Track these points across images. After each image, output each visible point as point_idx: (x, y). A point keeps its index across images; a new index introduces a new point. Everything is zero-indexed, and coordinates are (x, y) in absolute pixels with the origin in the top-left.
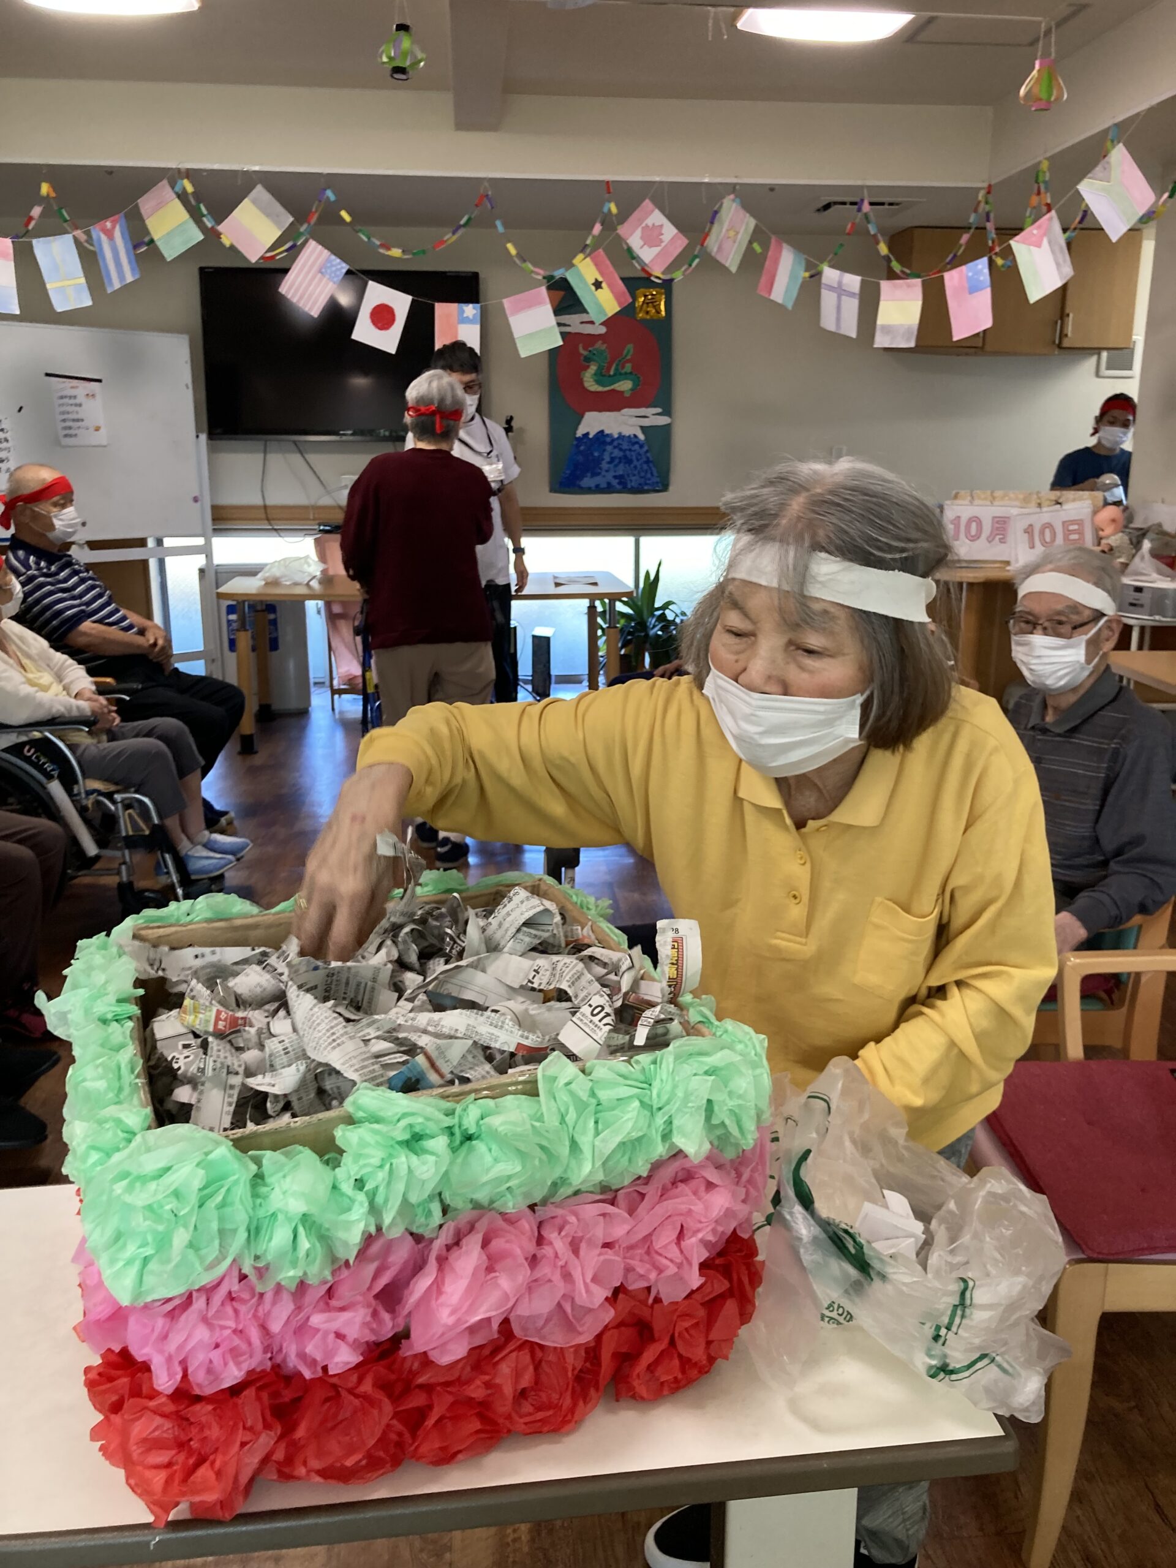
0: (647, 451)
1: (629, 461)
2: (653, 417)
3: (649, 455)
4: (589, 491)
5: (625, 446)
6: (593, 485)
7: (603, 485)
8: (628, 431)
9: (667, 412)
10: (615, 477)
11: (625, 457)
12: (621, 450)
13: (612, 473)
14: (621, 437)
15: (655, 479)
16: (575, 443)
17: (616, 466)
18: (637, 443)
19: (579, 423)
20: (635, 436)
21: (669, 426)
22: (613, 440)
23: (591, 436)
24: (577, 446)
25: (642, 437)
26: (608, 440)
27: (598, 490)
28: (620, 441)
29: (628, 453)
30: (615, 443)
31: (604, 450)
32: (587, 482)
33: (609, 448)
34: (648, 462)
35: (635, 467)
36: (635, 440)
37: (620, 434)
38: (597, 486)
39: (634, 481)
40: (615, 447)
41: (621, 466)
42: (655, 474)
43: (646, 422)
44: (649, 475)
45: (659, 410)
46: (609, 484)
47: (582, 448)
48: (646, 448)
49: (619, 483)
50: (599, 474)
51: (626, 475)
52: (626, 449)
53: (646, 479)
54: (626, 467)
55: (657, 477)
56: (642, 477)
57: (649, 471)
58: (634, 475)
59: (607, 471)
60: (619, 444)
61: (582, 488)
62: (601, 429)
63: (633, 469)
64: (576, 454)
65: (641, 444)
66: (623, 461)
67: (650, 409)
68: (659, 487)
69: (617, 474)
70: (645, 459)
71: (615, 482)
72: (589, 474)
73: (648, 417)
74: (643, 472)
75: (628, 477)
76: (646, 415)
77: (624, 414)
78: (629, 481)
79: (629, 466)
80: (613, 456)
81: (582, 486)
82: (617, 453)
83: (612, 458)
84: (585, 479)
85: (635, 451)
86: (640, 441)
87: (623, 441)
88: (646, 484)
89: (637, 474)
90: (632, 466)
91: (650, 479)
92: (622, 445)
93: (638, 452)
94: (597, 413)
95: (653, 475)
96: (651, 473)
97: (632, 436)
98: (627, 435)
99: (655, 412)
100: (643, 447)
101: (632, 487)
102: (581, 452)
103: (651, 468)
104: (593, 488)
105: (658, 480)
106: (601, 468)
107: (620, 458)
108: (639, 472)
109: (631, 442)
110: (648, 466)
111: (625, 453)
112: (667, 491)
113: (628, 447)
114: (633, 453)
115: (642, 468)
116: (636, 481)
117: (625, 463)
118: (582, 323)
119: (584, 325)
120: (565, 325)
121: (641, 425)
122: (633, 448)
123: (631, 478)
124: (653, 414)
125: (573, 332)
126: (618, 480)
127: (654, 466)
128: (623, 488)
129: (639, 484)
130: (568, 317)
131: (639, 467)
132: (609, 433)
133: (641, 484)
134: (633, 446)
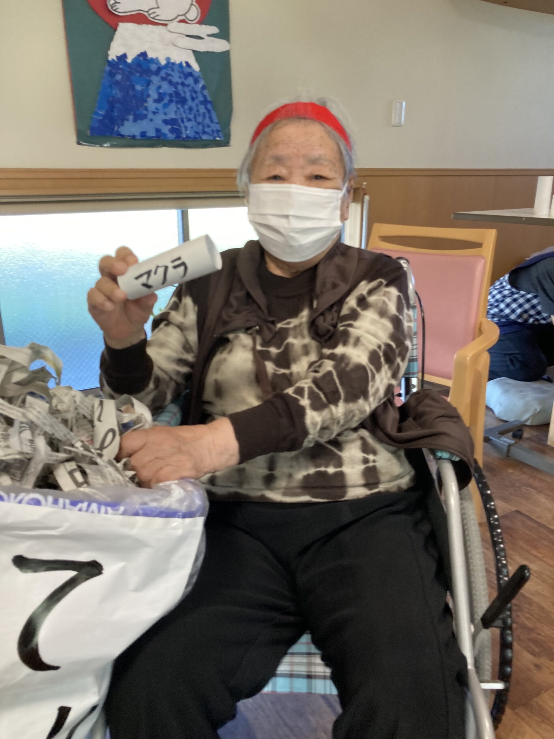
0: (203, 88)
1: (183, 101)
2: (209, 40)
3: (206, 92)
4: (132, 142)
5: (176, 78)
6: (137, 133)
7: (151, 133)
8: (177, 58)
9: (224, 33)
10: (166, 122)
11: (177, 94)
12: (171, 83)
13: (162, 117)
14: (170, 64)
15: (215, 127)
16: (108, 68)
17: (165, 106)
18: (190, 74)
19: (111, 39)
20: (187, 63)
21: (227, 53)
22: (160, 69)
23: (129, 60)
24: (112, 75)
25: (196, 67)
26: (154, 67)
27: (145, 140)
28: (169, 72)
29: (180, 87)
30: (163, 73)
31: (149, 83)
32: (129, 129)
33: (155, 80)
34: (205, 102)
35: (191, 109)
36: (188, 70)
37: (168, 59)
38: (143, 134)
39: (189, 130)
40: (163, 79)
41: (173, 107)
42: (215, 119)
43: (201, 46)
44: (207, 121)
45: (214, 30)
46: (158, 130)
47: (119, 77)
48: (202, 83)
49: (172, 131)
50: (145, 116)
51: (180, 121)
52: (178, 83)
53: (204, 126)
54: (178, 108)
55: (217, 123)
56: (199, 123)
57: (207, 115)
58: (189, 120)
59: (154, 113)
60: (168, 75)
61: (122, 136)
62: (143, 51)
63: (187, 111)
64: (110, 86)
65: (196, 75)
66: (174, 99)
67: (203, 26)
68: (218, 139)
69: (168, 117)
70: (201, 99)
71: (166, 129)
72: (131, 117)
73: (202, 38)
74: (199, 115)
75: (183, 121)
76: (200, 35)
77: (172, 30)
78: (183, 129)
79: (183, 106)
80: (161, 91)
81: (123, 133)
82: (166, 88)
83: (160, 94)
84: (126, 123)
85: (188, 86)
86: (194, 73)
87: (173, 70)
88: (204, 132)
89: (193, 119)
90: (186, 107)
91: (209, 126)
92: (171, 75)
93: (193, 88)
94: (135, 25)
95: (212, 121)
96: (211, 118)
97: (184, 65)
98: (178, 62)
99: (210, 33)
100: (198, 81)
101: (188, 137)
102: (117, 83)
103: (209, 111)
104: (138, 137)
105: (218, 127)
106: (146, 109)
107: (170, 95)
108: (195, 114)
109: (182, 72)
110: (206, 108)
111: (176, 88)
112: (228, 144)
113: (180, 81)
114: (186, 89)
115: (198, 111)
116: (192, 128)
117: (177, 102)
121: (194, 48)
122: (186, 83)
123: (186, 124)
124: (208, 36)
126: (169, 127)
127: (213, 108)
128: (176, 137)
129: (196, 132)
131: (195, 109)
132: (154, 57)
133: (198, 133)
134: (185, 79)
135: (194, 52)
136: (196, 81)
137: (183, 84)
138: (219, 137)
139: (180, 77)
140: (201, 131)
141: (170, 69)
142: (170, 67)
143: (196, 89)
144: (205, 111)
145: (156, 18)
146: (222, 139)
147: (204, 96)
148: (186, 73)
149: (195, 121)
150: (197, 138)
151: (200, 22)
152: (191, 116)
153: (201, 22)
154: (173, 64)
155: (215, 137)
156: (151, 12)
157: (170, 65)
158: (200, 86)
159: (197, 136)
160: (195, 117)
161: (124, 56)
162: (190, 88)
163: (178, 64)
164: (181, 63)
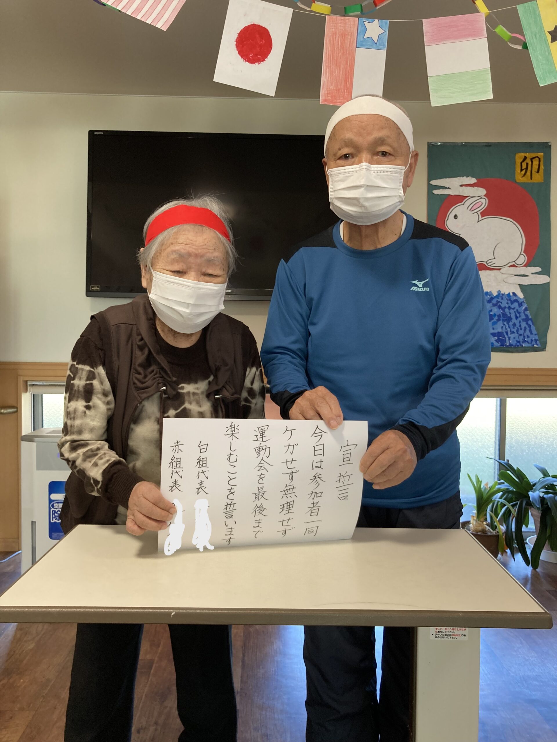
0: (526, 309)
1: (509, 319)
2: (533, 276)
3: (528, 313)
5: (504, 304)
8: (506, 290)
9: (546, 271)
11: (504, 315)
12: (500, 307)
15: (533, 337)
17: (494, 323)
18: (516, 301)
20: (514, 294)
21: (548, 284)
22: (492, 299)
25: (521, 295)
28: (500, 300)
29: (507, 310)
30: (494, 301)
34: (526, 320)
35: (514, 325)
37: (499, 292)
40: (494, 305)
41: (500, 324)
42: (534, 332)
43: (526, 281)
44: (527, 333)
45: (539, 269)
49: (498, 341)
51: (505, 334)
52: (505, 307)
53: (524, 337)
54: (505, 325)
55: (536, 335)
56: (521, 335)
57: (528, 329)
58: (514, 332)
60: (498, 302)
63: (512, 327)
65: (520, 301)
66: (502, 318)
67: (529, 268)
68: (535, 346)
69: (496, 331)
70: (524, 317)
73: (528, 276)
74: (521, 329)
75: (507, 334)
76: (525, 274)
77: (504, 273)
78: (507, 339)
79: (508, 323)
80: (491, 313)
82: (496, 311)
85: (513, 309)
86: (519, 300)
87: (502, 299)
88: (524, 341)
89: (516, 332)
90: (511, 323)
91: (528, 337)
92: (501, 303)
93: (517, 310)
95: (532, 333)
96: (530, 331)
97: (511, 294)
98: (507, 293)
99: (534, 272)
100: (522, 305)
101: (510, 345)
103: (529, 326)
105: (537, 338)
107: (499, 316)
108: (517, 328)
109: (510, 300)
110: (527, 323)
111: (504, 311)
112: (544, 350)
113: (507, 306)
114: (511, 311)
115: (520, 326)
116: (514, 338)
117: (504, 321)
118: (462, 186)
119: (464, 187)
120: (444, 188)
121: (521, 284)
122: (512, 307)
123: (510, 335)
124: (532, 274)
125: (452, 194)
126: (496, 338)
127: (533, 324)
128: (501, 345)
129: (517, 341)
130: (448, 180)
131: (518, 325)
132: (489, 291)
133: (519, 342)
134: (512, 304)
135: (520, 285)
136: (520, 305)
137: (509, 308)
138: (537, 345)
139: (508, 303)
140: (521, 340)
141: (500, 298)
142: (500, 297)
143: (519, 311)
144: (527, 326)
145: (492, 265)
146: (540, 346)
147: (527, 316)
148: (512, 299)
149: (518, 333)
150: (518, 346)
151: (526, 266)
152: (515, 330)
153: (528, 265)
154: (502, 294)
155: (533, 345)
156: (488, 262)
157: (501, 295)
158: (524, 308)
159: (518, 344)
160: (517, 331)
162: (515, 310)
163: (507, 295)
164: (509, 294)
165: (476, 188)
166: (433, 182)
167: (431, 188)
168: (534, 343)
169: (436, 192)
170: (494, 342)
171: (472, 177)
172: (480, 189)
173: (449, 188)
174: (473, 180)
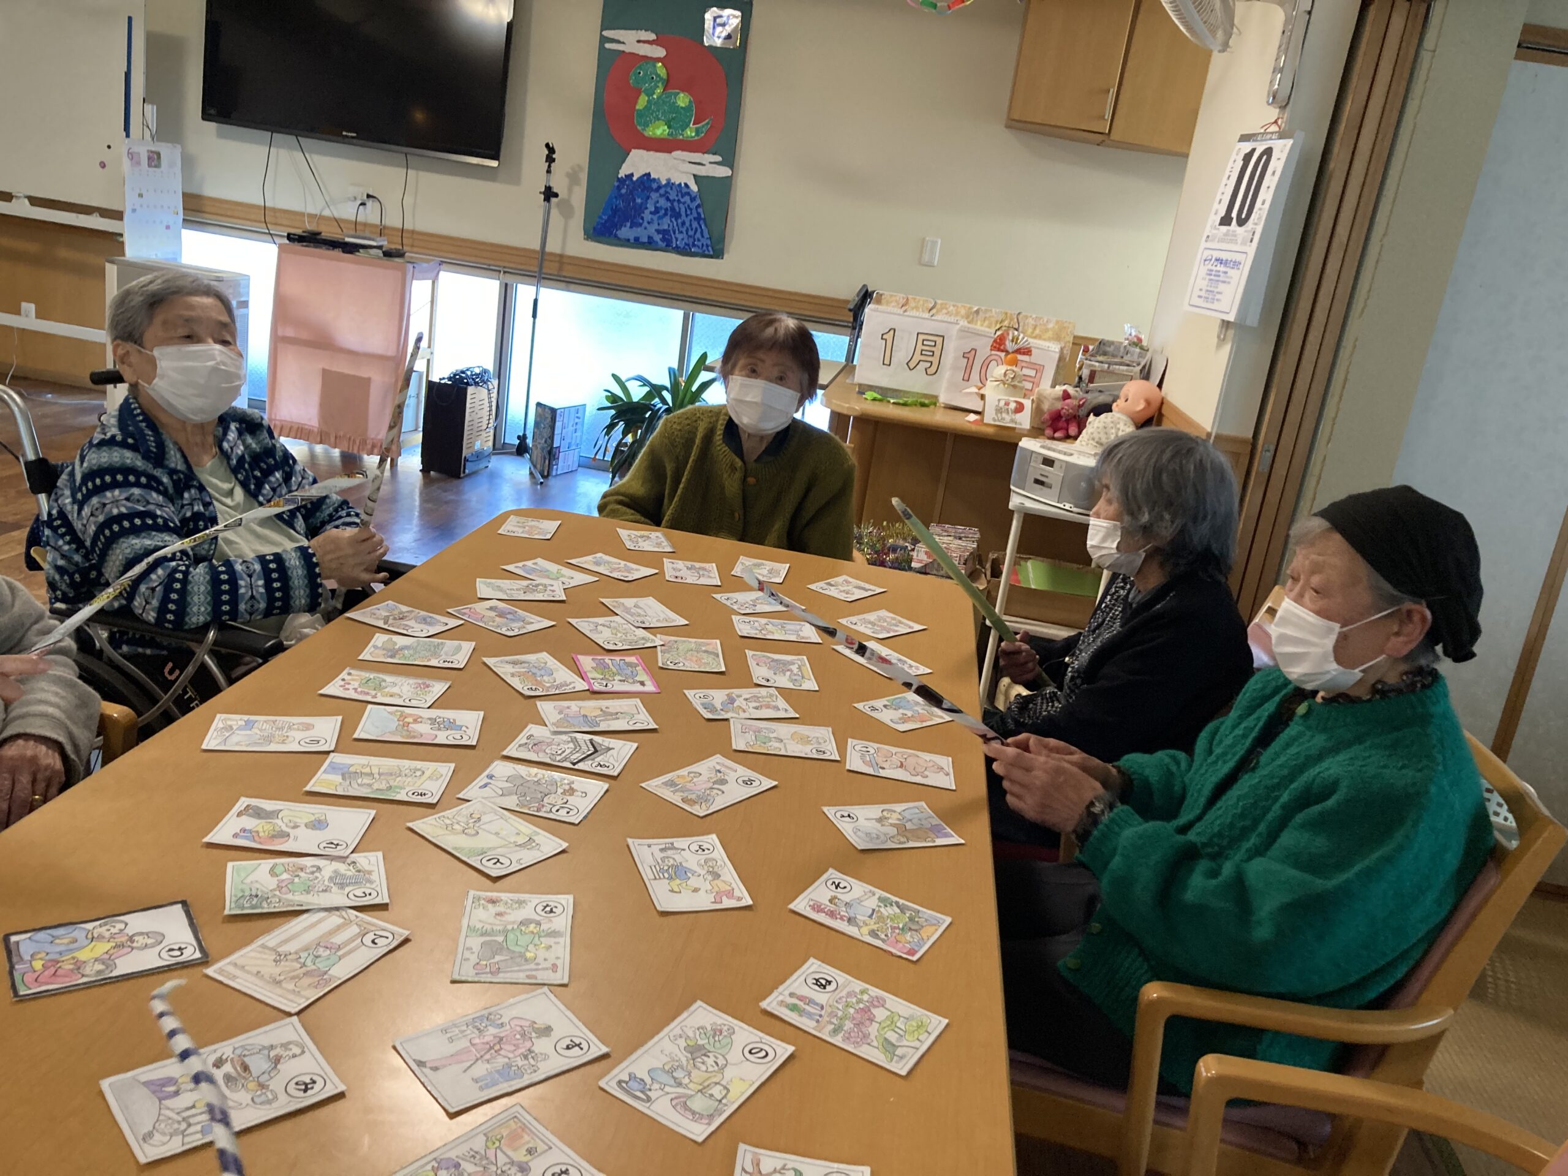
0: (698, 207)
1: (677, 215)
2: (711, 167)
3: (700, 210)
4: (626, 243)
5: (673, 195)
6: (631, 237)
7: (645, 240)
8: (678, 179)
9: (729, 161)
10: (658, 231)
11: (673, 209)
12: (668, 199)
13: (656, 226)
14: (669, 184)
15: (705, 241)
16: (616, 184)
17: (660, 218)
18: (688, 194)
19: (623, 161)
20: (686, 184)
21: (730, 178)
22: (659, 187)
23: (635, 178)
24: (619, 188)
25: (694, 188)
26: (655, 186)
27: (637, 243)
28: (669, 190)
29: (676, 204)
30: (662, 191)
31: (648, 197)
32: (625, 232)
33: (654, 196)
34: (698, 219)
35: (683, 223)
36: (685, 190)
37: (669, 180)
38: (637, 239)
39: (680, 239)
40: (661, 196)
41: (667, 220)
42: (706, 235)
43: (702, 171)
44: (698, 235)
45: (719, 158)
46: (650, 238)
47: (623, 191)
48: (698, 202)
49: (663, 239)
50: (641, 225)
51: (671, 232)
52: (675, 200)
53: (695, 240)
54: (672, 221)
55: (707, 238)
56: (691, 236)
57: (699, 230)
58: (682, 232)
59: (649, 223)
60: (666, 192)
61: (619, 239)
62: (647, 172)
63: (680, 225)
64: (616, 197)
65: (693, 196)
66: (669, 213)
67: (708, 155)
68: (709, 251)
69: (661, 228)
70: (696, 215)
71: (657, 238)
72: (628, 224)
73: (704, 165)
74: (691, 230)
75: (674, 233)
76: (701, 162)
77: (676, 157)
78: (674, 239)
79: (676, 220)
80: (658, 205)
81: (619, 236)
82: (663, 203)
83: (656, 208)
84: (623, 229)
85: (684, 203)
86: (691, 193)
87: (671, 189)
88: (694, 245)
89: (685, 233)
90: (680, 221)
91: (699, 240)
92: (670, 194)
93: (689, 205)
94: (645, 152)
95: (703, 236)
96: (702, 233)
97: (683, 185)
98: (677, 183)
99: (713, 161)
100: (695, 200)
101: (677, 247)
102: (621, 195)
103: (701, 227)
104: (632, 241)
105: (709, 243)
106: (642, 218)
107: (666, 210)
108: (687, 229)
109: (681, 191)
110: (699, 223)
111: (672, 204)
112: (722, 258)
113: (677, 198)
114: (681, 205)
115: (691, 225)
116: (683, 239)
117: (671, 216)
118: (639, 41)
119: (641, 44)
120: (619, 42)
121: (695, 173)
122: (682, 200)
123: (677, 235)
124: (711, 163)
125: (627, 50)
126: (661, 236)
127: (706, 225)
128: (667, 246)
129: (686, 244)
130: (622, 32)
131: (688, 224)
132: (656, 177)
133: (688, 245)
134: (682, 197)
135: (694, 175)
136: (693, 199)
137: (679, 201)
139: (678, 195)
140: (691, 243)
141: (669, 188)
142: (670, 186)
143: (691, 206)
144: (698, 227)
146: (711, 253)
147: (699, 214)
148: (683, 192)
149: (687, 234)
150: (686, 248)
151: (705, 152)
154: (673, 184)
155: (705, 251)
158: (696, 204)
160: (687, 231)
161: (632, 175)
162: (686, 205)
163: (678, 185)
164: (680, 184)
165: (654, 46)
166: (607, 33)
167: (604, 40)
168: (705, 248)
169: (607, 46)
170: (659, 240)
171: (653, 31)
172: (659, 48)
173: (623, 43)
174: (653, 37)
